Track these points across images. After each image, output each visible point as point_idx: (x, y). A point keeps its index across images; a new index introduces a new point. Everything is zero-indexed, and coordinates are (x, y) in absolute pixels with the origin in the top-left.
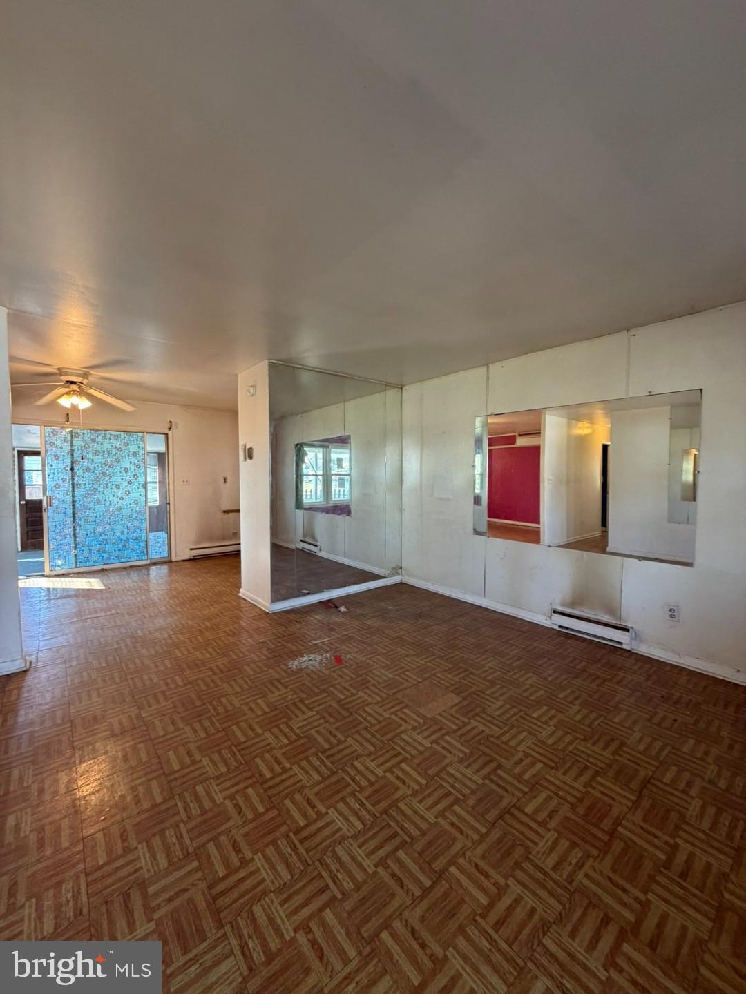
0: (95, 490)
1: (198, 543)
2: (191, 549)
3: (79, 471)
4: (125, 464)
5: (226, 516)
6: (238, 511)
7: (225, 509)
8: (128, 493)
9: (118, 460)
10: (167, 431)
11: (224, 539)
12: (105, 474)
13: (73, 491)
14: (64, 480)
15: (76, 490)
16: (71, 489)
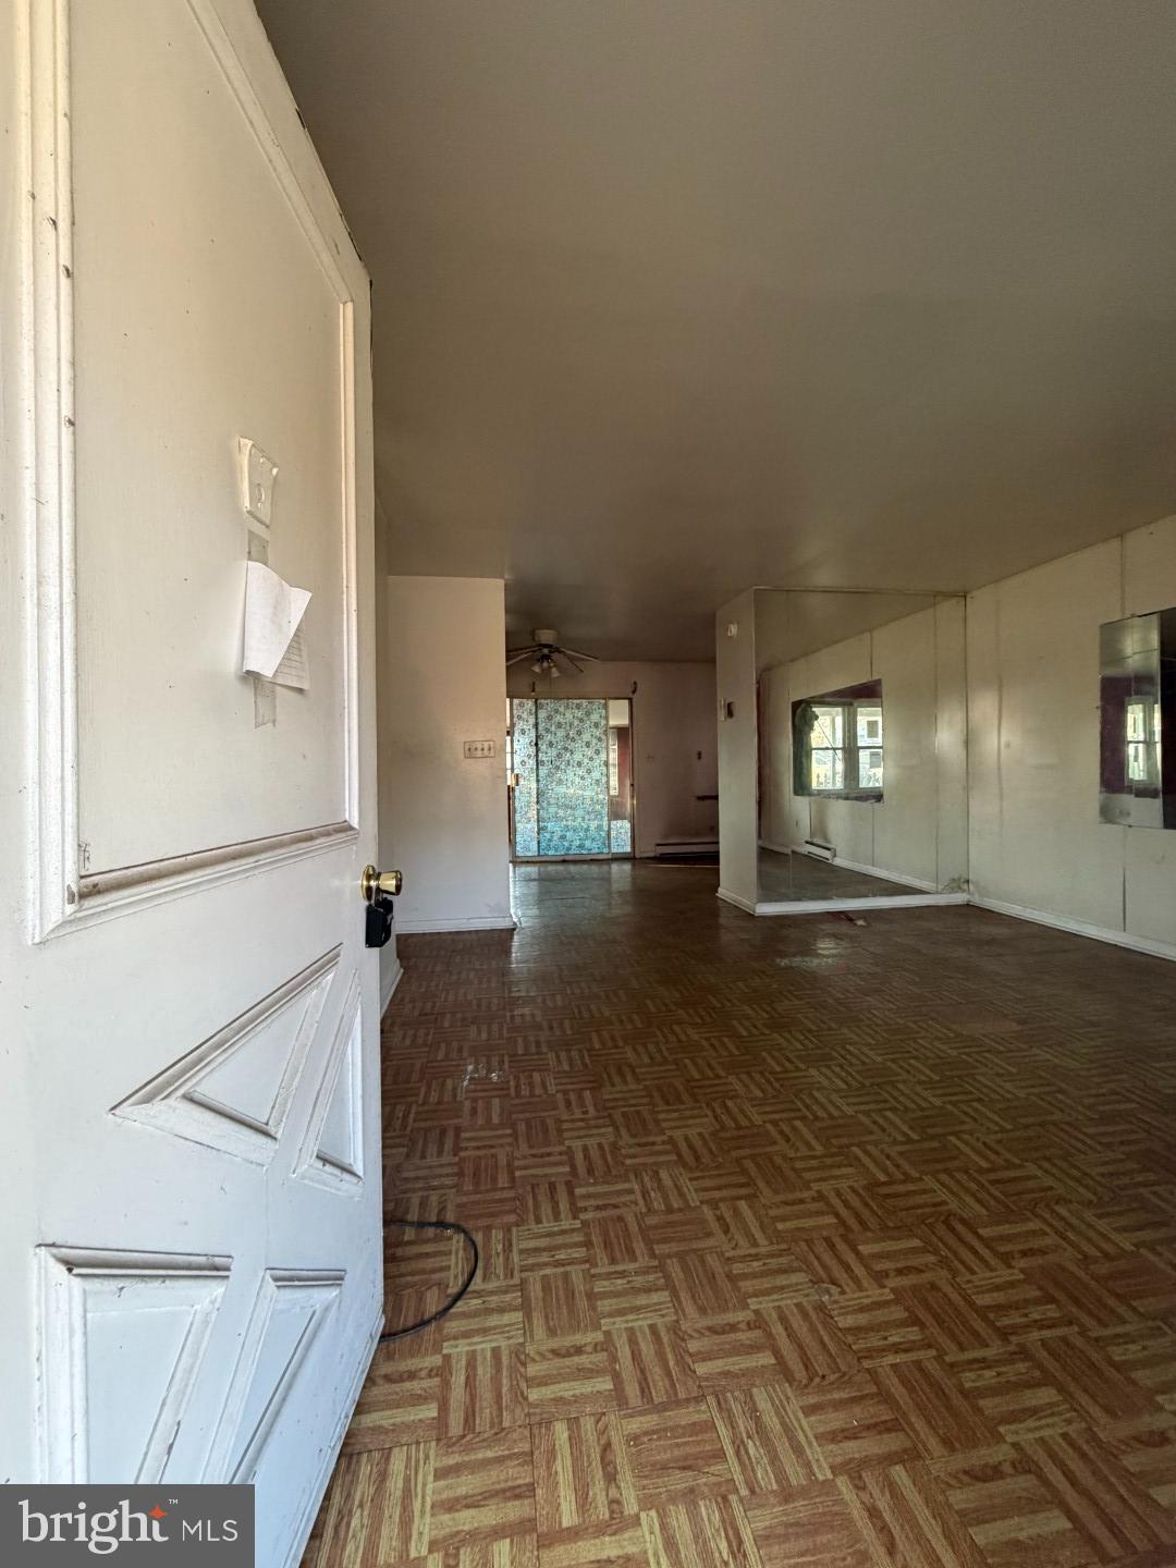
0: (558, 768)
1: (666, 836)
2: (658, 845)
3: (543, 747)
4: (586, 737)
5: (701, 803)
6: (716, 798)
7: (700, 794)
8: (589, 771)
9: (579, 733)
10: (631, 695)
11: (697, 834)
12: (566, 749)
13: (537, 769)
14: (529, 756)
15: (540, 767)
16: (535, 767)
